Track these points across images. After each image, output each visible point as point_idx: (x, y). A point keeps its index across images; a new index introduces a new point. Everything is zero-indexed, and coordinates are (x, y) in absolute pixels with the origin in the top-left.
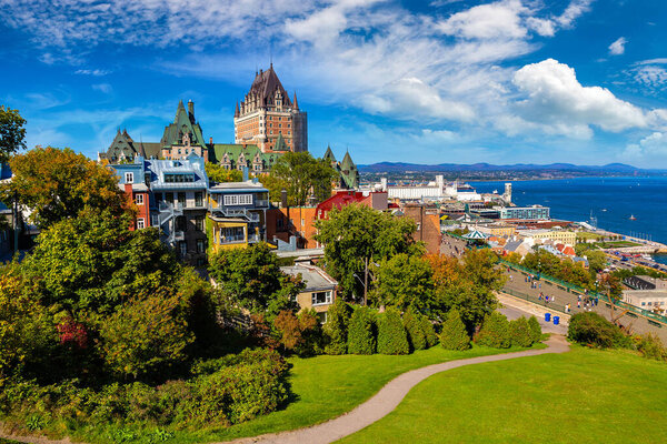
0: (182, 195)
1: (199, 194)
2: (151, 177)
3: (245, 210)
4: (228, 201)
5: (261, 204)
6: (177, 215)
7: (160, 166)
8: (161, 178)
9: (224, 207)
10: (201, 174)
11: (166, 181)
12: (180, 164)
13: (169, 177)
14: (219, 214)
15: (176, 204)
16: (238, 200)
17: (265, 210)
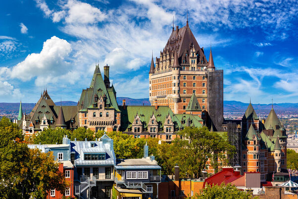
0: (96, 170)
1: (108, 169)
2: (75, 156)
3: (142, 183)
4: (130, 176)
5: (155, 179)
6: (93, 185)
7: (81, 147)
8: (82, 156)
9: (126, 181)
10: (111, 153)
11: (85, 159)
12: (96, 145)
13: (88, 157)
14: (122, 186)
15: (92, 178)
16: (137, 176)
17: (158, 183)
